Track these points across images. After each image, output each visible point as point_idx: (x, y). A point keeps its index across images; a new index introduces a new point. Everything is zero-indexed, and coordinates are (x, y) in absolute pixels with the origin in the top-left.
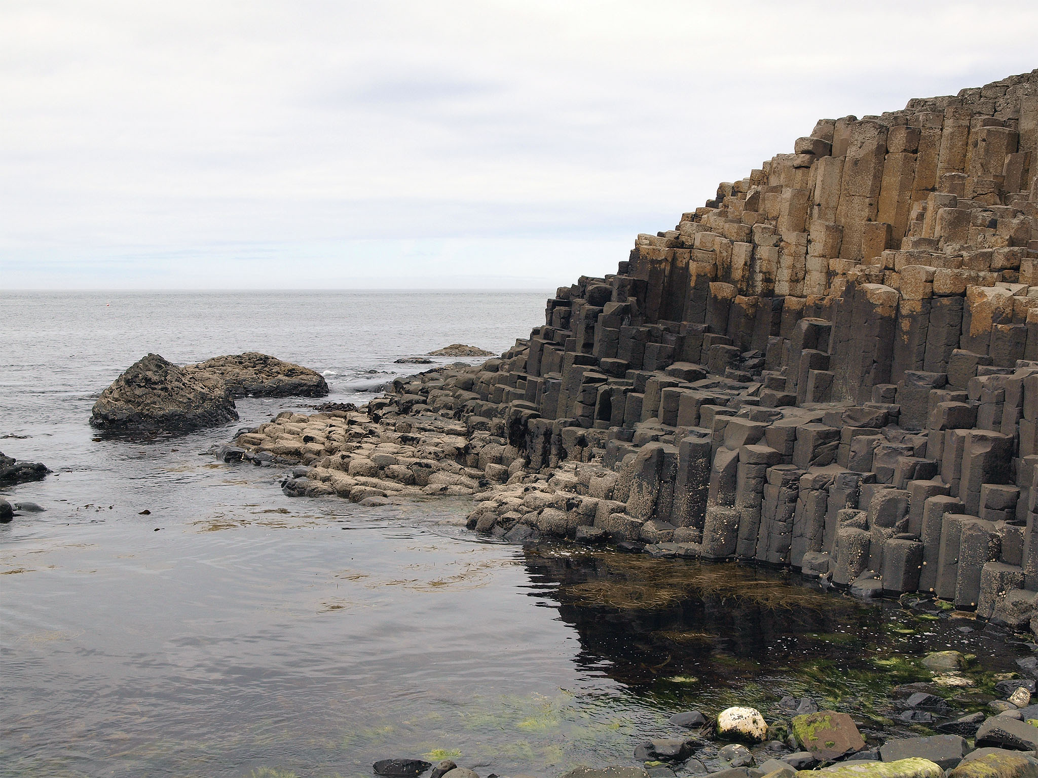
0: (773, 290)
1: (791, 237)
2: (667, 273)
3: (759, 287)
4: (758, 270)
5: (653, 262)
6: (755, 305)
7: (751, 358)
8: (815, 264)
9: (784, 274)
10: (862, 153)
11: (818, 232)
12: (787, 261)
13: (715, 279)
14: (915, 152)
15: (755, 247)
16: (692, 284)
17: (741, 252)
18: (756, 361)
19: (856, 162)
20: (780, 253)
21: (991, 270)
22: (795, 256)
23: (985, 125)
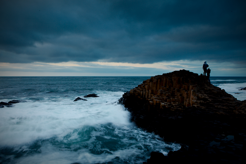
1: (147, 91)
8: (150, 95)
9: (146, 95)
10: (155, 81)
11: (150, 91)
12: (147, 94)
13: (139, 96)
14: (161, 82)
15: (143, 92)
16: (136, 96)
17: (141, 92)
19: (154, 83)
21: (164, 100)
22: (148, 93)
23: (169, 79)
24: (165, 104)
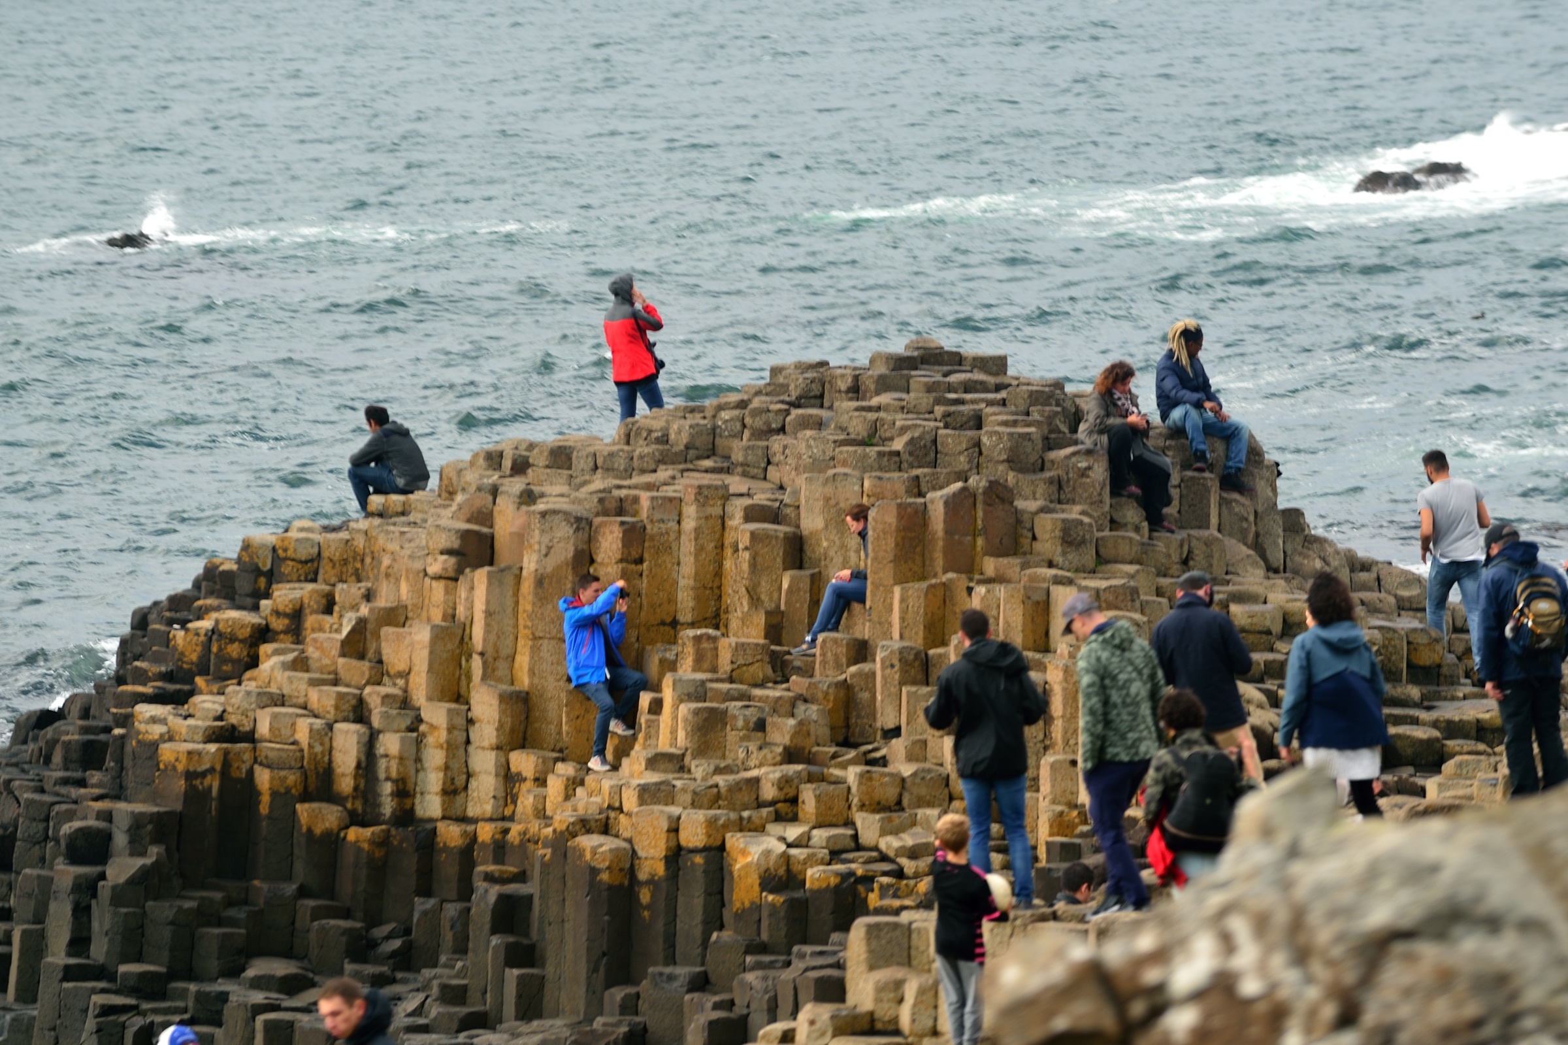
0: (413, 810)
1: (436, 715)
2: (215, 791)
3: (388, 807)
4: (382, 775)
5: (189, 775)
6: (383, 842)
7: (387, 938)
8: (484, 762)
9: (433, 781)
10: (549, 565)
11: (485, 705)
12: (434, 757)
13: (306, 797)
14: (640, 561)
15: (374, 734)
16: (264, 809)
17: (348, 740)
18: (396, 944)
19: (540, 581)
20: (419, 741)
21: (760, 804)
22: (450, 747)
23: (748, 518)
24: (793, 852)
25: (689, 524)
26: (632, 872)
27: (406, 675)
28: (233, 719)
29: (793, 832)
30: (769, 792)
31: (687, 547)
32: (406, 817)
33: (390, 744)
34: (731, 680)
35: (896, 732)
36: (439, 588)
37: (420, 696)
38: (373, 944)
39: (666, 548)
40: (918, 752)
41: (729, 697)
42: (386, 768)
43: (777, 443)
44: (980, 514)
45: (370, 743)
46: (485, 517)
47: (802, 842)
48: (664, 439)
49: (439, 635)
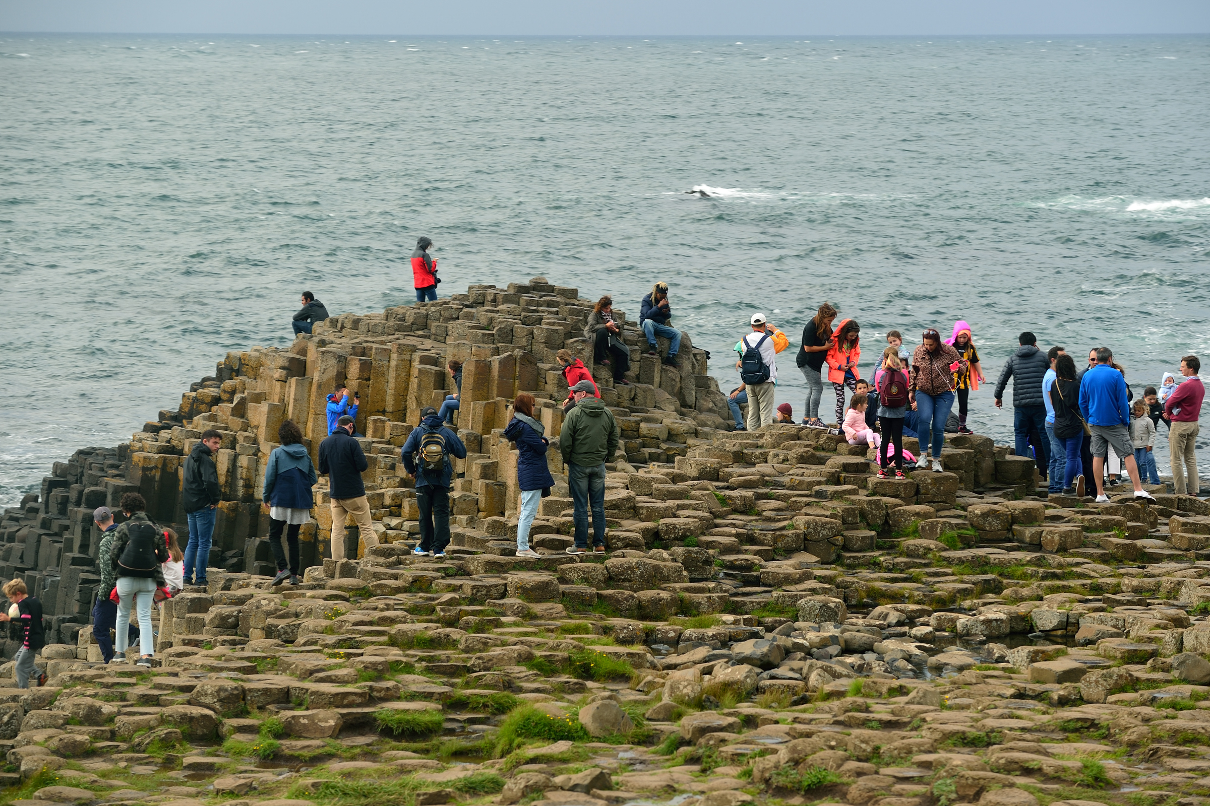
0: (253, 495)
2: (157, 478)
3: (241, 492)
4: (239, 477)
5: (145, 469)
6: (235, 509)
7: (232, 557)
10: (325, 377)
14: (368, 379)
15: (236, 456)
17: (225, 457)
18: (235, 560)
19: (319, 386)
20: (257, 461)
23: (421, 362)
24: (389, 532)
25: (393, 363)
26: (316, 535)
27: (257, 427)
28: (174, 443)
29: (394, 522)
30: (388, 501)
31: (392, 374)
32: (249, 498)
33: (243, 461)
34: (389, 443)
35: (462, 475)
36: (278, 384)
37: (262, 439)
38: (224, 560)
39: (382, 374)
40: (468, 486)
41: (381, 451)
42: (241, 473)
43: (451, 325)
44: (518, 369)
45: (234, 460)
46: (303, 352)
47: (397, 528)
48: (403, 319)
49: (273, 408)
